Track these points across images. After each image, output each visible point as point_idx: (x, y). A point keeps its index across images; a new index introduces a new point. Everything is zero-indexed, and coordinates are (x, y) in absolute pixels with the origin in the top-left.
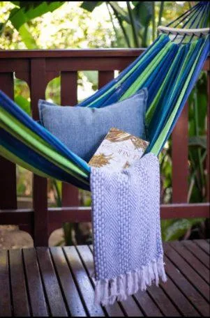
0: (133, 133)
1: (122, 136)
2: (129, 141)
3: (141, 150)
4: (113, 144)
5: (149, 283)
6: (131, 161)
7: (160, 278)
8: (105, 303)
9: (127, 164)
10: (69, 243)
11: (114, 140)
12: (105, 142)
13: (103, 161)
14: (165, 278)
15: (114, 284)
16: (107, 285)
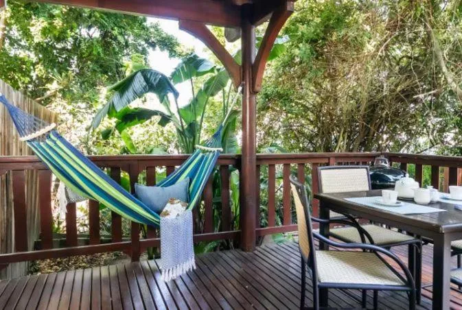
0: (181, 199)
1: (176, 201)
2: (179, 204)
3: (185, 208)
4: (172, 205)
5: (188, 270)
6: (180, 213)
7: (193, 267)
8: (167, 281)
9: (178, 215)
10: (150, 258)
11: (172, 203)
12: (168, 205)
13: (167, 214)
14: (195, 268)
15: (170, 271)
16: (167, 272)
